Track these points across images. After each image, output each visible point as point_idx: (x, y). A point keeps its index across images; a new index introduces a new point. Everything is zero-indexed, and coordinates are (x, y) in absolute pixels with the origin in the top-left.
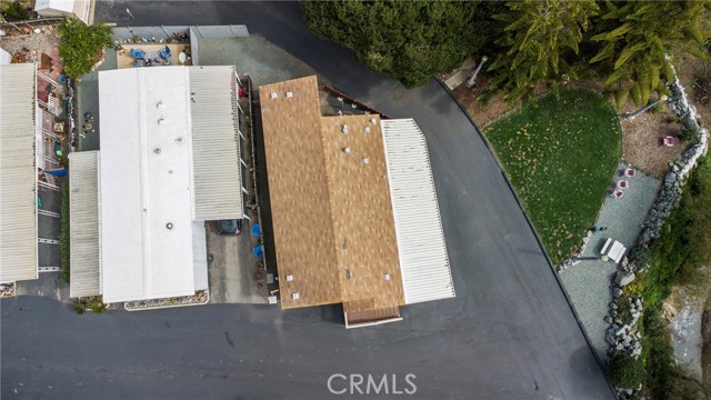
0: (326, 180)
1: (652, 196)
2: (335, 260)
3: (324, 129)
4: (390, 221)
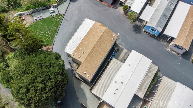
3: (84, 59)
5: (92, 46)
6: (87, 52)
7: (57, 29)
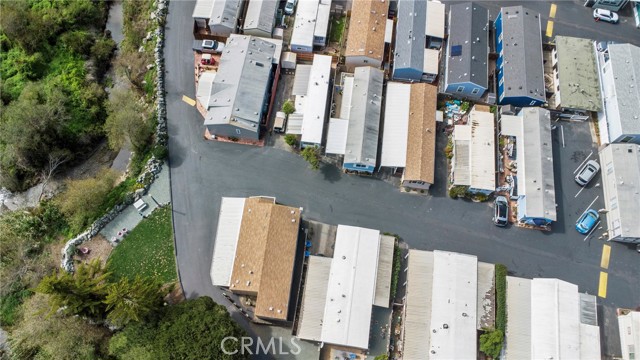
0: (265, 259)
1: (108, 226)
2: (271, 222)
3: (258, 285)
4: (241, 235)
5: (261, 253)
6: (258, 267)
7: (171, 241)
